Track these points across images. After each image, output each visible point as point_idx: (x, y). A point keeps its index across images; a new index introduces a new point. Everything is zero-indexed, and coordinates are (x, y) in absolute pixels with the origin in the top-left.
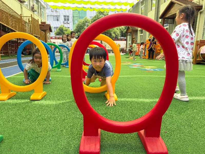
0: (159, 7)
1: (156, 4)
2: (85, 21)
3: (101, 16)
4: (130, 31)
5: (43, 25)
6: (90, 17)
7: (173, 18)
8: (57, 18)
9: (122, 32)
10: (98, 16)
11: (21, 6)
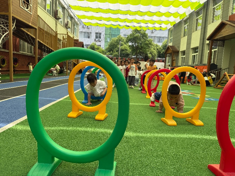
0: (206, 27)
1: (202, 23)
2: (119, 39)
3: (137, 35)
4: (170, 52)
5: (76, 43)
6: (124, 35)
7: (223, 40)
8: (89, 35)
9: (159, 52)
10: (133, 34)
11: (56, 22)
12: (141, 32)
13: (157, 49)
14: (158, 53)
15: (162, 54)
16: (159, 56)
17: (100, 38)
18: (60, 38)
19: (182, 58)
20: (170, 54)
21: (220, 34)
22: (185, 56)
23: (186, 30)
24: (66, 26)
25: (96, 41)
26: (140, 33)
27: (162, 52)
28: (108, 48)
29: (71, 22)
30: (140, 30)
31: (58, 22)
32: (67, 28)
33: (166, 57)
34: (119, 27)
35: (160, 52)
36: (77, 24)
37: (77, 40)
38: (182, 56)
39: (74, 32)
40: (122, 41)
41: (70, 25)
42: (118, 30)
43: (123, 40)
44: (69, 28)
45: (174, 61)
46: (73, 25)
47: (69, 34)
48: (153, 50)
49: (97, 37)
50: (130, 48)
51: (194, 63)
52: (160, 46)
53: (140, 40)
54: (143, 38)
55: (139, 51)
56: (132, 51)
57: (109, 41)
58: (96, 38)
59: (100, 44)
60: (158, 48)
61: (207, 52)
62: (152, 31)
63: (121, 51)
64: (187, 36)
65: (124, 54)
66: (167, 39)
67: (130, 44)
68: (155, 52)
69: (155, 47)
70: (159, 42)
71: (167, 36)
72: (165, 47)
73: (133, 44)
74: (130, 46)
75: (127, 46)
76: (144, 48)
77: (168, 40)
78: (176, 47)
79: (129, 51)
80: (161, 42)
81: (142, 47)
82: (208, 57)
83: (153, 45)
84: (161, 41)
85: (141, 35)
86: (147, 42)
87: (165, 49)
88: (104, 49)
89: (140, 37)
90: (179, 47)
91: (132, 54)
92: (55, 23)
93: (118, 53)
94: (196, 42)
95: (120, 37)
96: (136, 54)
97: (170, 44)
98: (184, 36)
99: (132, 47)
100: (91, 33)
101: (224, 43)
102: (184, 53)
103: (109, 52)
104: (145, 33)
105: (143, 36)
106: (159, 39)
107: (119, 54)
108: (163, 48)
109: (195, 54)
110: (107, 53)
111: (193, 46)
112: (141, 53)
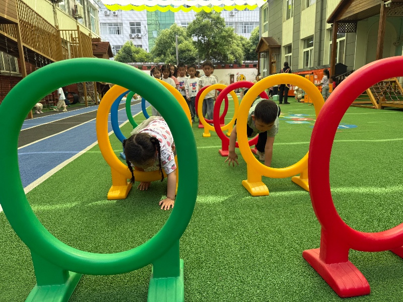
2: (173, 32)
3: (206, 21)
4: (265, 48)
5: (96, 45)
6: (182, 24)
7: (355, 20)
8: (118, 27)
9: (247, 51)
10: (199, 20)
11: (54, 8)
12: (212, 16)
13: (243, 45)
14: (245, 51)
15: (252, 54)
16: (247, 58)
17: (140, 32)
18: (65, 38)
19: (287, 57)
20: (266, 52)
21: (349, 10)
22: (291, 54)
23: (290, 7)
24: (74, 14)
25: (133, 38)
26: (211, 18)
27: (251, 50)
28: (157, 49)
29: (81, 6)
30: (211, 13)
31: (57, 7)
32: (76, 18)
33: (260, 57)
34: (172, 10)
35: (249, 50)
36: (94, 9)
37: (98, 40)
38: (287, 55)
39: (90, 25)
40: (180, 35)
41: (80, 12)
42: (171, 14)
43: (182, 32)
44: (80, 17)
45: (274, 65)
46: (86, 12)
47: (81, 29)
48: (236, 47)
49: (133, 31)
50: (196, 47)
51: (307, 65)
52: (248, 40)
53: (211, 30)
54: (217, 26)
55: (212, 51)
56: (199, 51)
57: (155, 35)
58: (132, 33)
59: (140, 44)
60: (244, 42)
61: (328, 43)
62: (232, 13)
63: (179, 54)
64: (293, 18)
65: (185, 58)
66: (258, 26)
67: (195, 39)
68: (240, 51)
69: (240, 42)
70: (245, 32)
71: (258, 20)
72: (255, 40)
73: (200, 38)
74: (194, 43)
75: (190, 43)
76: (221, 45)
77: (260, 27)
78: (275, 38)
79: (194, 51)
80: (248, 32)
81: (216, 43)
82: (331, 52)
83: (235, 39)
84: (248, 30)
85: (212, 21)
86: (224, 34)
87: (257, 44)
88: (148, 51)
89: (211, 25)
90: (280, 39)
91: (200, 58)
92: (52, 10)
93: (175, 57)
94: (308, 28)
95: (175, 27)
96: (207, 56)
97: (265, 35)
98: (288, 18)
99: (198, 44)
100: (121, 24)
101: (356, 25)
102: (289, 48)
103: (157, 56)
104: (218, 18)
105: (217, 24)
106: (245, 27)
107: (177, 58)
108: (254, 43)
109: (309, 49)
110: (155, 60)
111: (304, 34)
112: (214, 55)
